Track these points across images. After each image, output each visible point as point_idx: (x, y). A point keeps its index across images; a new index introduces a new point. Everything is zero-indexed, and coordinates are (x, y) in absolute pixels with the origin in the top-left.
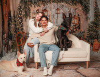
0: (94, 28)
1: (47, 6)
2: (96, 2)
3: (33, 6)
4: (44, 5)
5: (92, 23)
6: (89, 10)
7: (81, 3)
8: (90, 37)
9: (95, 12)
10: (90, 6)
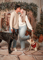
0: (40, 27)
1: (11, 11)
2: (42, 10)
3: (2, 11)
4: (9, 11)
5: (39, 23)
6: (37, 15)
7: (32, 11)
8: (37, 32)
9: (41, 17)
10: (38, 12)
